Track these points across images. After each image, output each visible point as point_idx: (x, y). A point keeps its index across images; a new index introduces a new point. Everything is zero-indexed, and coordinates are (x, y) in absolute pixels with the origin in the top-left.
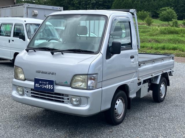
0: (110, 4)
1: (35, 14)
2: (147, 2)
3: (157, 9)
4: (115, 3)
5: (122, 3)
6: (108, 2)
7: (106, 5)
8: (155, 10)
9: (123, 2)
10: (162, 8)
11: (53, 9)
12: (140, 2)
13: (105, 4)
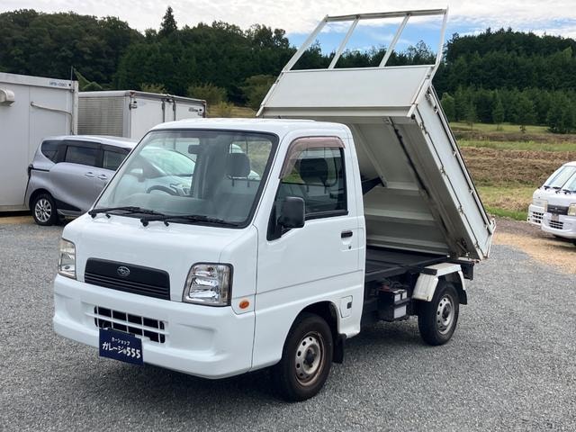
0: (111, 61)
1: (8, 99)
2: (214, 61)
3: (237, 80)
4: (129, 59)
5: (147, 60)
6: (105, 55)
7: (101, 64)
8: (233, 84)
9: (150, 58)
10: (249, 77)
11: (53, 86)
12: (195, 60)
13: (98, 60)
